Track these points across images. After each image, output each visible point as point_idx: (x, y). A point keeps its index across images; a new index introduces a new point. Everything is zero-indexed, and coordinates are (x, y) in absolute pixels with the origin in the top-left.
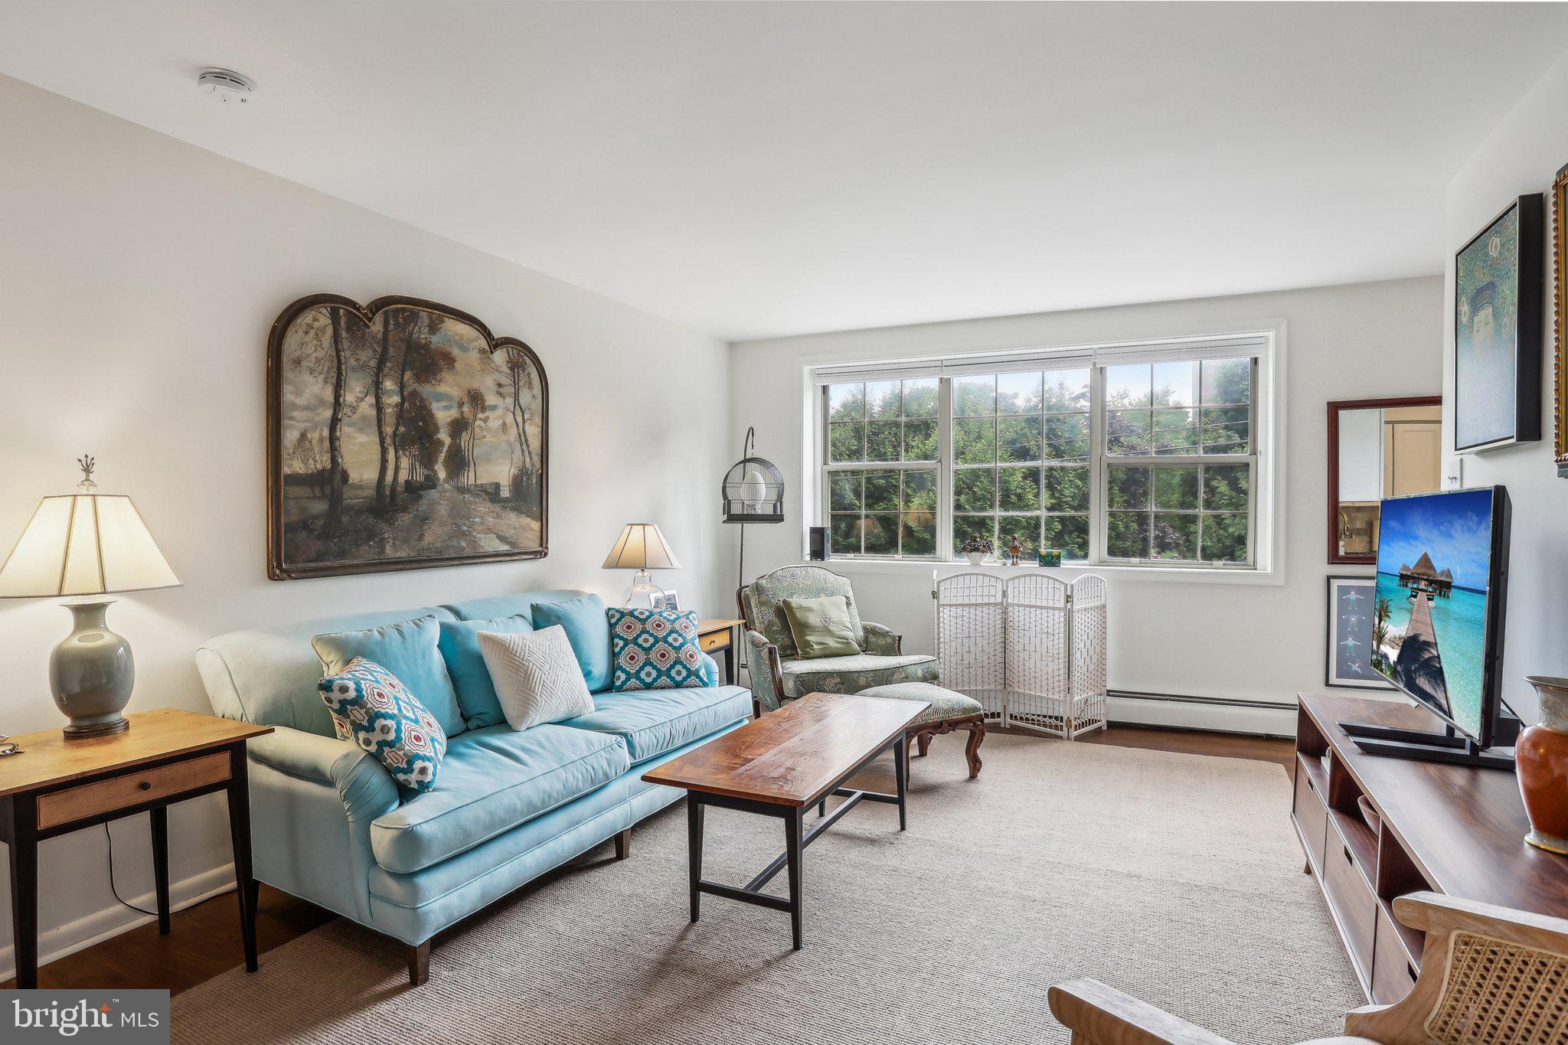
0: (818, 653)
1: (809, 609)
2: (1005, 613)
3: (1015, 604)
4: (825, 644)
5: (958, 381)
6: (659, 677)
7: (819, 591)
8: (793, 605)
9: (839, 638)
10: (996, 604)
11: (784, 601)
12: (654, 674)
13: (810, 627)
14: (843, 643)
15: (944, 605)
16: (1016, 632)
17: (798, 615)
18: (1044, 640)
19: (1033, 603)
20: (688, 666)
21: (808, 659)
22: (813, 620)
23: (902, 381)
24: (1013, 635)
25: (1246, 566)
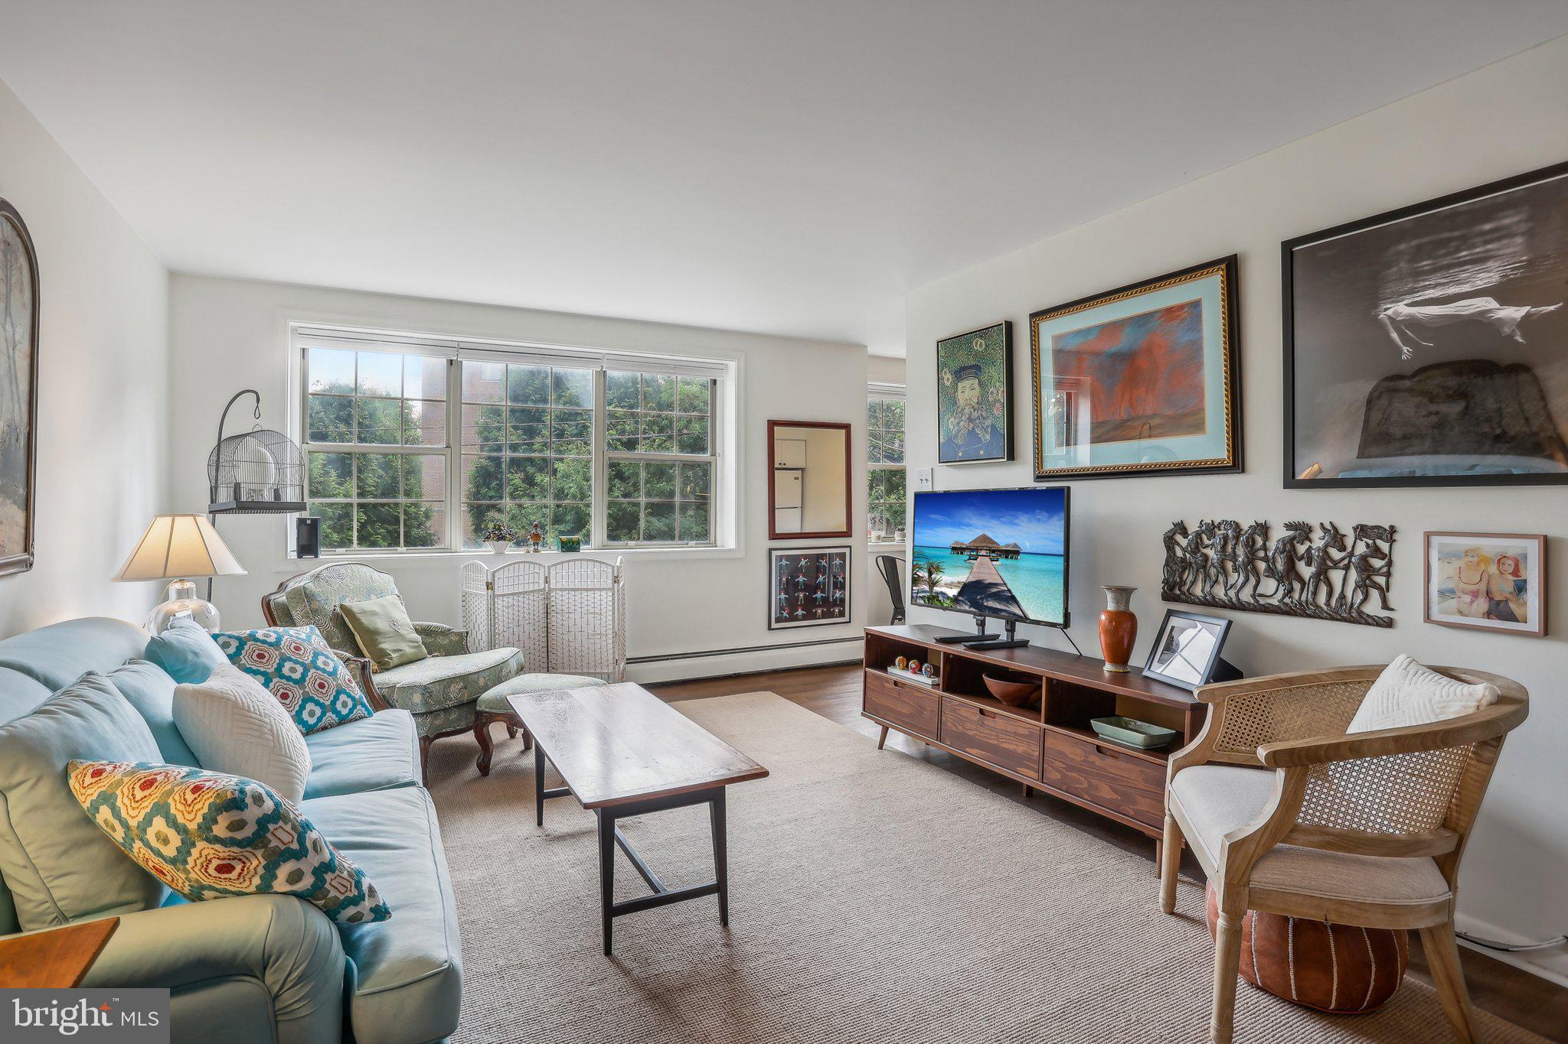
0: (395, 661)
1: (374, 613)
2: (548, 598)
3: (558, 589)
4: (401, 650)
5: (469, 365)
6: (323, 714)
7: (371, 591)
8: (355, 610)
9: (411, 642)
10: (540, 590)
11: (342, 607)
12: (318, 711)
13: (382, 633)
14: (413, 647)
15: (499, 595)
16: (559, 616)
17: (365, 620)
18: (591, 620)
19: (578, 586)
20: (352, 694)
21: (387, 670)
22: (381, 625)
23: (403, 357)
24: (553, 620)
25: (710, 545)
